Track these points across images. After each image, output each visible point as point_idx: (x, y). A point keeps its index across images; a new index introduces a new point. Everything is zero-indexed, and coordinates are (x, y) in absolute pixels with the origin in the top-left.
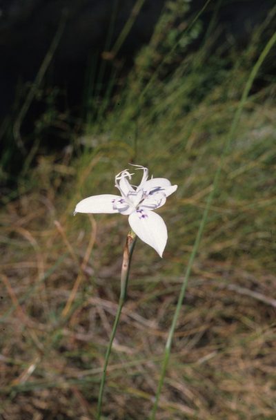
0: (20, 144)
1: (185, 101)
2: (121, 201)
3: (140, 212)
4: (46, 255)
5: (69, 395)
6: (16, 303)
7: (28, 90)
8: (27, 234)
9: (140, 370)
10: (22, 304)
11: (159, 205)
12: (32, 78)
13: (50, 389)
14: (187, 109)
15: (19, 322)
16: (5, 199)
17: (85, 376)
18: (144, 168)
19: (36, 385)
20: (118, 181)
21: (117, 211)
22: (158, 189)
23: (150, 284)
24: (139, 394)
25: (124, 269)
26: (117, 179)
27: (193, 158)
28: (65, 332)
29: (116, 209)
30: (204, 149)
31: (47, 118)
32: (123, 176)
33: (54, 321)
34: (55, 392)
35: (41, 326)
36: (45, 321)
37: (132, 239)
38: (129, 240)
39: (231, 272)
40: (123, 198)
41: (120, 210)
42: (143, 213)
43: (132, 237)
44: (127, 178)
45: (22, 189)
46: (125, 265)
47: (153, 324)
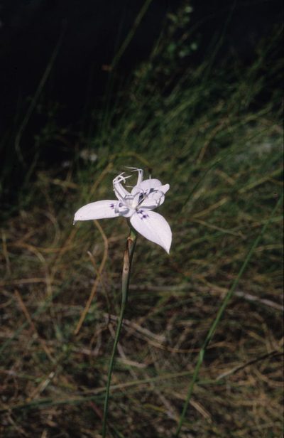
0: (21, 158)
2: (120, 205)
3: (141, 213)
11: (158, 204)
16: (6, 214)
18: (139, 170)
21: (117, 215)
25: (125, 272)
26: (114, 183)
29: (118, 212)
37: (132, 242)
40: (121, 202)
41: (122, 213)
42: (144, 213)
43: (132, 239)
46: (126, 269)
47: (161, 338)
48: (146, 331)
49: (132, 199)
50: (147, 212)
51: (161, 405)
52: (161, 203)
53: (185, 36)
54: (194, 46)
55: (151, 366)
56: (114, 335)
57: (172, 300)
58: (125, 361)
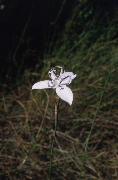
0: (16, 64)
2: (52, 83)
3: (61, 87)
4: (29, 112)
5: (42, 172)
6: (16, 134)
9: (72, 160)
10: (19, 134)
11: (69, 83)
13: (33, 170)
14: (89, 45)
16: (10, 88)
17: (48, 164)
18: (61, 67)
19: (26, 169)
20: (50, 74)
21: (50, 87)
22: (68, 77)
23: (75, 122)
24: (72, 171)
25: (56, 113)
27: (92, 66)
28: (38, 145)
30: (97, 62)
32: (52, 71)
33: (33, 141)
34: (35, 172)
35: (28, 143)
36: (29, 141)
37: (58, 100)
38: (57, 100)
39: (111, 115)
40: (53, 81)
41: (51, 86)
42: (62, 87)
43: (58, 98)
44: (54, 72)
45: (18, 83)
47: (77, 140)
53: (86, 8)
54: (90, 12)
55: (73, 152)
58: (61, 150)
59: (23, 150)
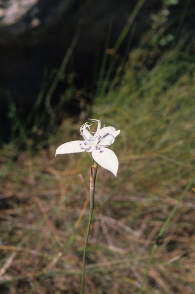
1: (163, 83)
2: (85, 143)
3: (99, 149)
6: (46, 217)
7: (55, 75)
8: (53, 171)
10: (50, 218)
12: (58, 66)
13: (67, 276)
14: (165, 89)
15: (47, 230)
16: (39, 147)
18: (98, 121)
20: (82, 131)
21: (83, 150)
25: (91, 188)
26: (81, 129)
28: (78, 238)
29: (83, 149)
31: (69, 93)
32: (85, 127)
33: (70, 230)
34: (70, 279)
36: (65, 230)
38: (93, 169)
40: (86, 141)
41: (86, 149)
43: (95, 167)
44: (87, 128)
45: (51, 140)
46: (92, 186)
47: (137, 234)
48: (128, 229)
49: (94, 140)
50: (103, 149)
51: (134, 278)
52: (113, 143)
55: (131, 252)
56: (105, 230)
57: (144, 209)
58: (112, 248)
59: (54, 243)
